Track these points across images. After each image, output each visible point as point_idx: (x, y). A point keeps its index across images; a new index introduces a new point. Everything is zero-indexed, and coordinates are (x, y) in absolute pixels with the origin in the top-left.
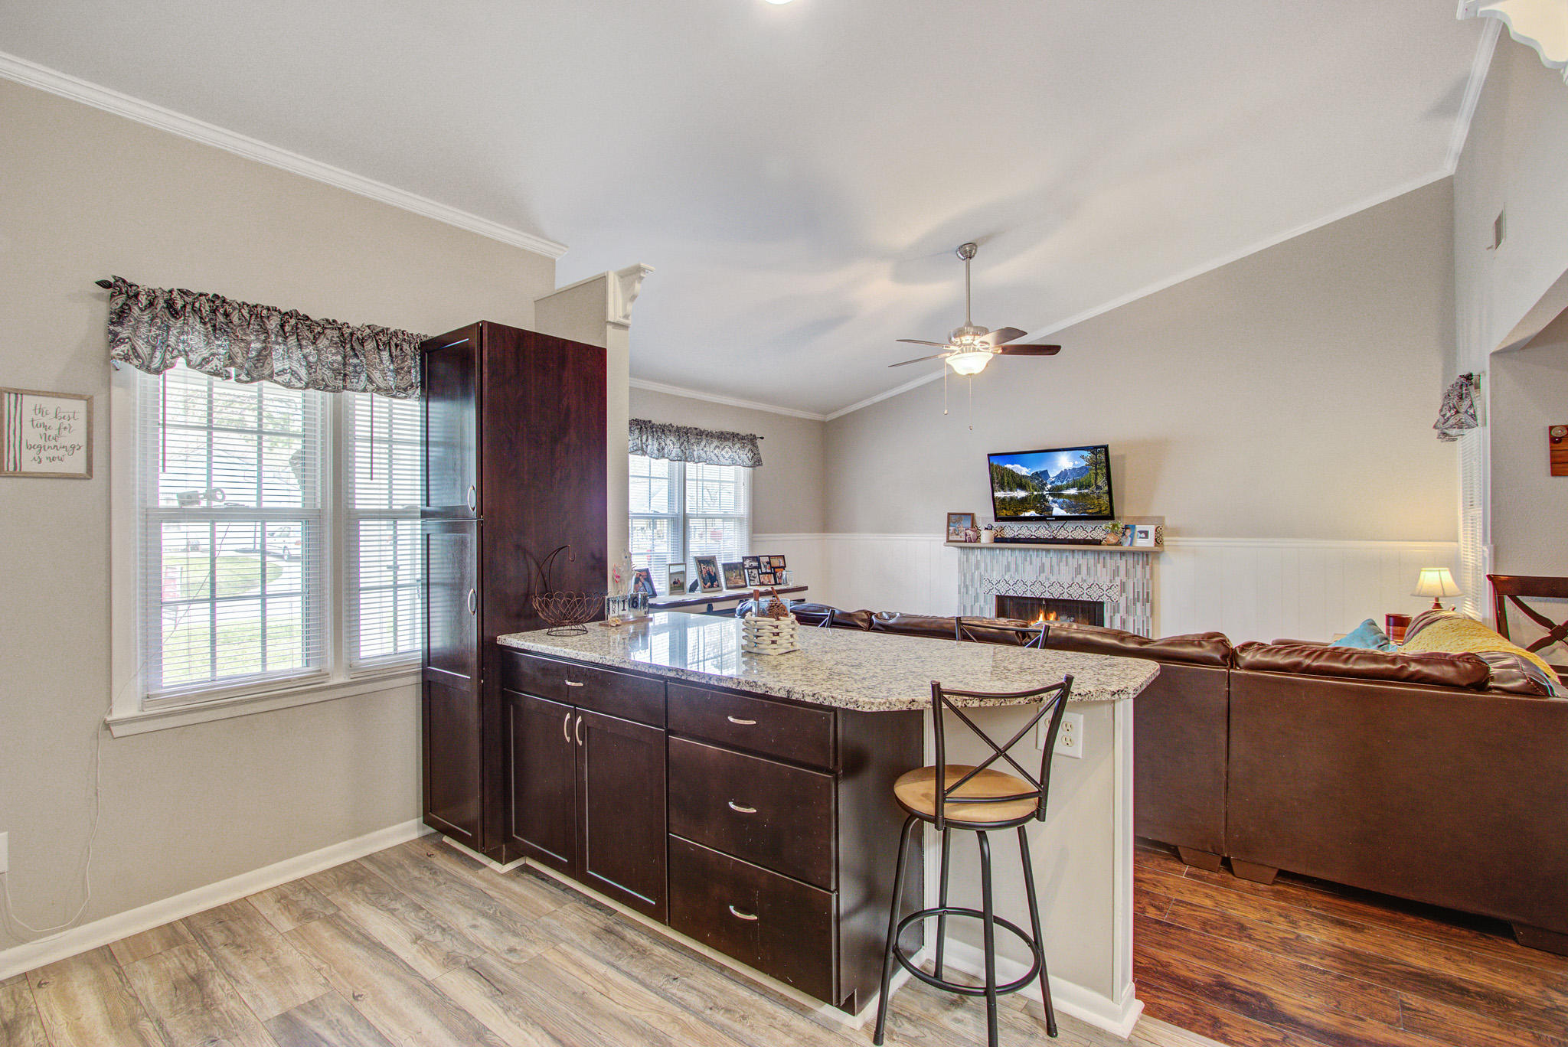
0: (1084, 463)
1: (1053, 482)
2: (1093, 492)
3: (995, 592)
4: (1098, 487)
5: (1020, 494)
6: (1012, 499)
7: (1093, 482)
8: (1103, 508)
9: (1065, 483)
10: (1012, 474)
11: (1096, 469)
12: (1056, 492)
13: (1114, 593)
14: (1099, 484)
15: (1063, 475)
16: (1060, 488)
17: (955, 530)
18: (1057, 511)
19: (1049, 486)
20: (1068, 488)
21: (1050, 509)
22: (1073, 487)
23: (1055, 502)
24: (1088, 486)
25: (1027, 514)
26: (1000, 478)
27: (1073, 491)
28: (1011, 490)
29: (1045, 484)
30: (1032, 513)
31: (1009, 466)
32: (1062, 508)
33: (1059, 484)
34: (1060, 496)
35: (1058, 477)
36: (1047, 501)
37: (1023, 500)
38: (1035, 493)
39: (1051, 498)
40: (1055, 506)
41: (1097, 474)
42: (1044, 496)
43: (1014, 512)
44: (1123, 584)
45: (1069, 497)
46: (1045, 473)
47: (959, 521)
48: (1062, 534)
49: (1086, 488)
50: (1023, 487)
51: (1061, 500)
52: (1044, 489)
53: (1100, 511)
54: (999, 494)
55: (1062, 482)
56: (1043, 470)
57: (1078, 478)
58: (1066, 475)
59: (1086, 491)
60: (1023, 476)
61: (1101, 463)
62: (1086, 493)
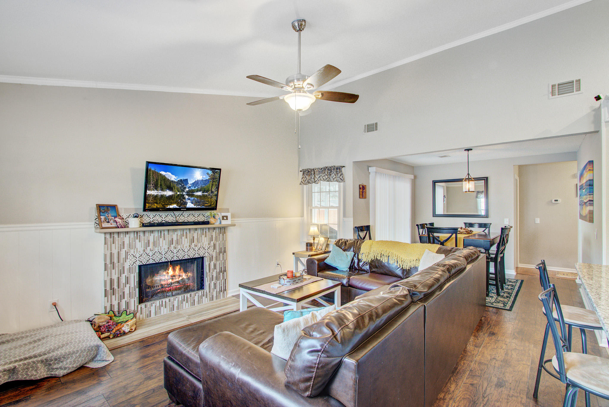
0: (208, 178)
1: (190, 187)
2: (209, 195)
3: (138, 263)
4: (212, 192)
5: (168, 193)
6: (162, 196)
7: (210, 188)
8: (212, 204)
9: (196, 188)
10: (164, 178)
11: (213, 182)
12: (191, 193)
13: (211, 251)
14: (213, 190)
15: (196, 183)
16: (193, 191)
17: (105, 219)
18: (190, 205)
19: (187, 189)
20: (197, 191)
21: (186, 203)
22: (200, 191)
23: (189, 199)
24: (207, 191)
25: (171, 207)
27: (200, 193)
28: (162, 190)
29: (185, 188)
30: (174, 206)
32: (192, 203)
33: (193, 188)
34: (192, 195)
35: (193, 184)
36: (184, 198)
37: (170, 197)
38: (178, 193)
39: (187, 197)
40: (189, 201)
41: (213, 185)
42: (184, 195)
43: (163, 205)
44: (215, 245)
45: (197, 196)
46: (186, 181)
47: (106, 212)
49: (207, 192)
50: (170, 188)
51: (193, 198)
52: (184, 191)
53: (211, 205)
54: (151, 192)
55: (195, 187)
56: (185, 178)
57: (203, 186)
58: (198, 183)
59: (206, 194)
60: (172, 181)
61: (216, 178)
62: (206, 195)
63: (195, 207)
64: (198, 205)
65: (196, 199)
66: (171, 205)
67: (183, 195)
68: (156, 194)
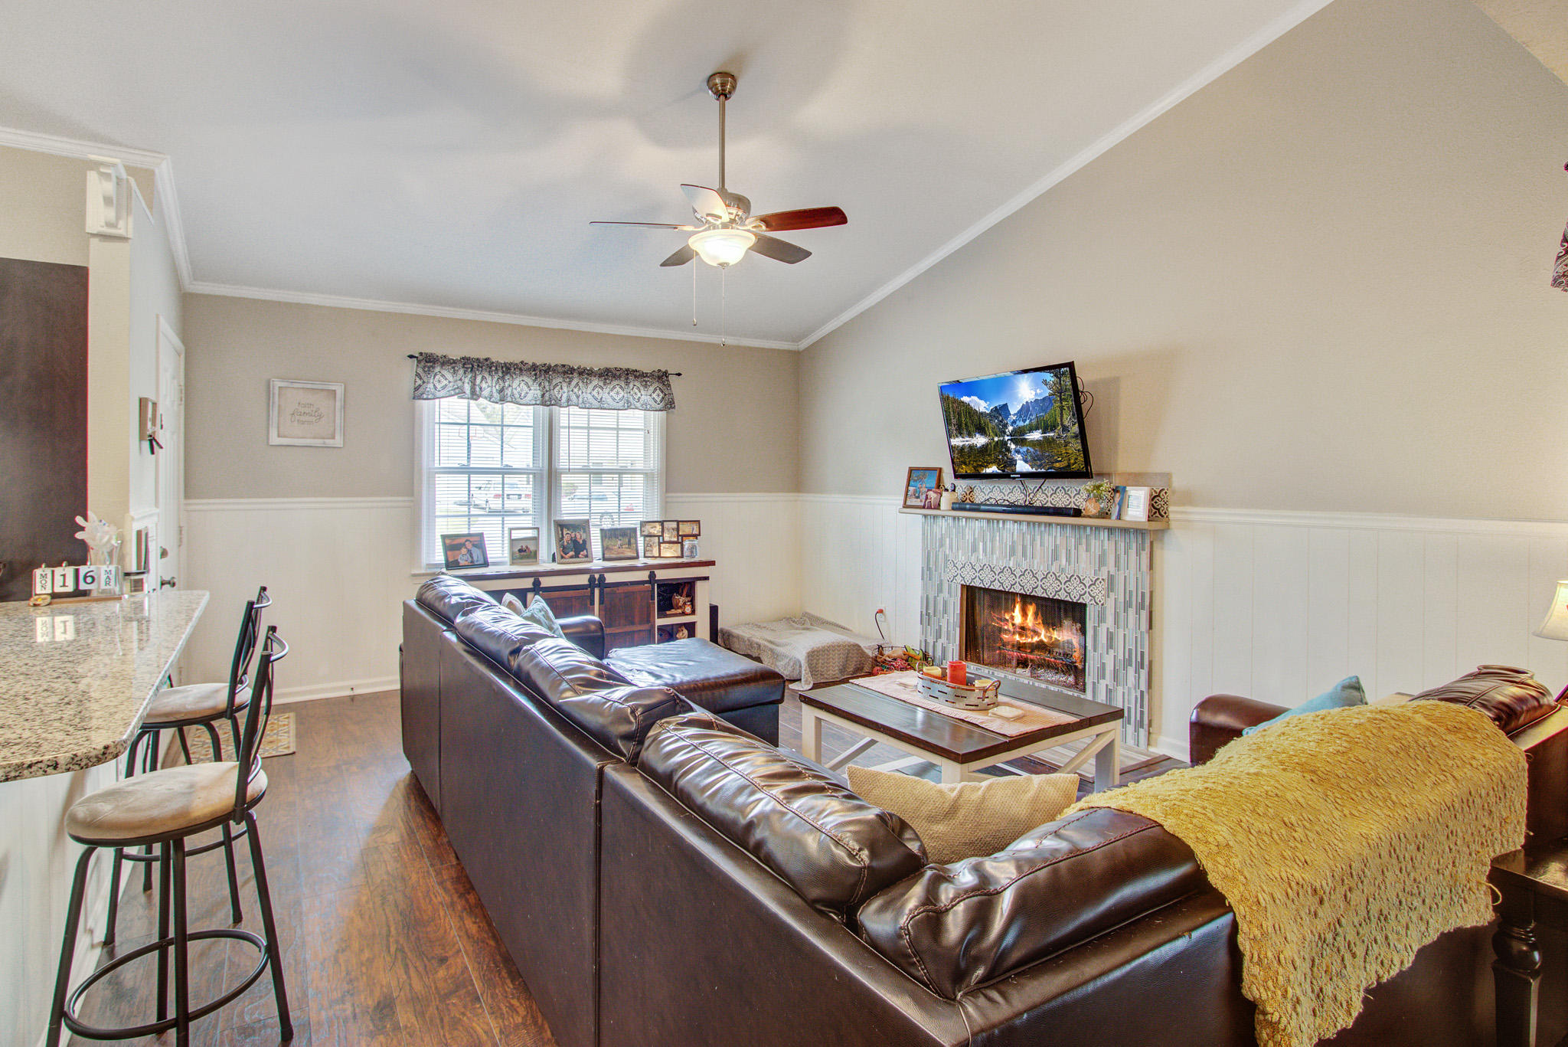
0: (1046, 392)
1: (1014, 422)
2: (1059, 437)
3: (959, 579)
4: (1065, 429)
5: (980, 440)
6: (971, 447)
7: (1060, 420)
8: (1072, 461)
9: (1027, 422)
10: (970, 411)
11: (1061, 400)
12: (1019, 437)
13: (1099, 591)
14: (1066, 423)
15: (1025, 411)
16: (1022, 432)
17: (915, 491)
18: (1022, 466)
19: (1011, 428)
20: (1031, 430)
21: (1013, 463)
22: (1037, 429)
23: (1018, 452)
24: (1053, 428)
25: (989, 470)
26: (960, 419)
27: (1036, 435)
28: (970, 435)
29: (1005, 426)
30: (993, 469)
31: (965, 399)
32: (1026, 461)
33: (1021, 424)
34: (1023, 442)
35: (1020, 414)
36: (1008, 450)
37: (984, 449)
38: (996, 439)
39: (1013, 446)
40: (1018, 457)
41: (1062, 408)
42: (1006, 443)
43: (975, 468)
44: (1111, 579)
45: (1034, 443)
46: (1005, 407)
47: (920, 479)
48: (1040, 500)
49: (1052, 430)
50: (982, 430)
51: (1024, 449)
52: (1005, 433)
53: (1069, 466)
54: (957, 442)
55: (1024, 421)
56: (1002, 403)
57: (1041, 415)
58: (1028, 410)
59: (1052, 434)
60: (982, 413)
61: (1066, 390)
62: (1052, 438)
63: (1034, 470)
64: (1040, 466)
65: (1031, 450)
66: (986, 467)
67: (1004, 443)
68: (961, 444)
